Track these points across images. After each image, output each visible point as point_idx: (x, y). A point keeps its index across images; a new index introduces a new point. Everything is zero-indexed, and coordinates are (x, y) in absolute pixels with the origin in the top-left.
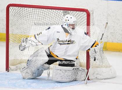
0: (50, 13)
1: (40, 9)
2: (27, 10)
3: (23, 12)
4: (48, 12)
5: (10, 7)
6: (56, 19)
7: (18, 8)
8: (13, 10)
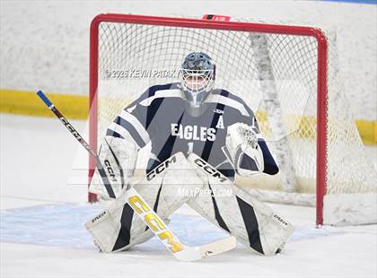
0: (213, 37)
1: (187, 29)
2: (150, 32)
3: (138, 38)
4: (208, 35)
5: (102, 23)
6: (232, 55)
7: (122, 24)
8: (108, 32)
